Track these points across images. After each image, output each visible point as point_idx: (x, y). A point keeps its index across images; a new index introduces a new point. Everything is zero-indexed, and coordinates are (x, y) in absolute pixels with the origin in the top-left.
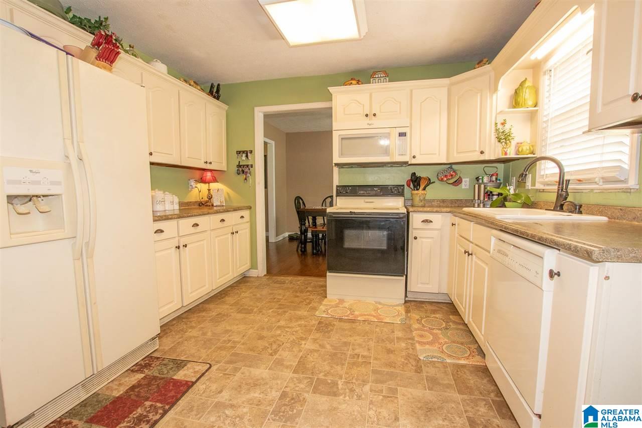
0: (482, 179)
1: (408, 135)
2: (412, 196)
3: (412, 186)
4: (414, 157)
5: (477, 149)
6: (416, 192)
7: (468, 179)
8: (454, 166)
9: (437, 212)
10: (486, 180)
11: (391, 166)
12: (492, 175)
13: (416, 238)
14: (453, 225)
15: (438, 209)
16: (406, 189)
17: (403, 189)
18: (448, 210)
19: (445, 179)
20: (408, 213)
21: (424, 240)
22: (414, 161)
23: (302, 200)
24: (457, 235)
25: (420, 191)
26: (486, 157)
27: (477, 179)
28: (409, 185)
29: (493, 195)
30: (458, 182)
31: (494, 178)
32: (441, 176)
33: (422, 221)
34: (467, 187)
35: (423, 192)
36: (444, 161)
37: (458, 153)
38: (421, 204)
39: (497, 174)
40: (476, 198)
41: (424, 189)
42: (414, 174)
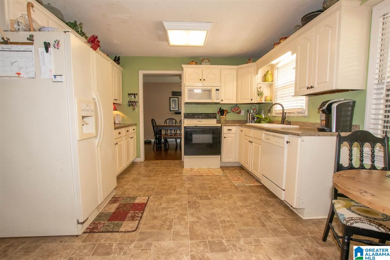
0: (250, 111)
1: (220, 90)
2: (220, 119)
3: (220, 114)
4: (222, 100)
5: (250, 98)
6: (222, 116)
7: (243, 111)
8: (238, 105)
9: (234, 125)
10: (252, 111)
11: (211, 104)
13: (225, 137)
14: (241, 131)
15: (234, 124)
16: (218, 116)
17: (216, 115)
18: (239, 124)
19: (235, 111)
20: (221, 126)
21: (229, 138)
22: (222, 102)
24: (243, 135)
25: (224, 116)
26: (253, 102)
27: (248, 111)
28: (218, 114)
29: (255, 118)
30: (240, 112)
31: (255, 111)
32: (233, 109)
33: (228, 130)
34: (243, 115)
35: (225, 117)
36: (235, 103)
37: (241, 99)
38: (224, 122)
39: (256, 109)
40: (248, 119)
41: (225, 115)
42: (221, 108)
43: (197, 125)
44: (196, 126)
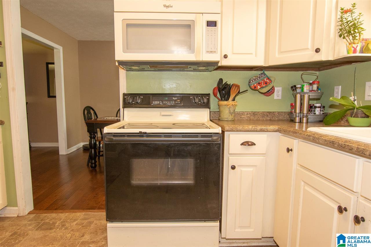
0: (302, 88)
1: (219, 24)
2: (219, 108)
3: (218, 95)
4: (226, 57)
6: (225, 103)
7: (280, 89)
9: (262, 131)
10: (306, 89)
11: (195, 70)
12: (313, 83)
13: (233, 168)
14: (288, 150)
15: (263, 127)
16: (214, 101)
17: (208, 100)
18: (276, 127)
19: (259, 87)
20: (223, 132)
21: (244, 169)
22: (224, 63)
23: (93, 110)
25: (230, 102)
26: (323, 57)
27: (294, 88)
28: (215, 95)
29: (316, 107)
30: (270, 93)
31: (315, 87)
32: (254, 84)
33: (242, 144)
34: (280, 98)
35: (233, 103)
36: (260, 62)
37: (281, 52)
38: (231, 118)
39: (319, 82)
40: (298, 111)
41: (234, 100)
42: (221, 80)
43: (143, 130)
44: (140, 132)
